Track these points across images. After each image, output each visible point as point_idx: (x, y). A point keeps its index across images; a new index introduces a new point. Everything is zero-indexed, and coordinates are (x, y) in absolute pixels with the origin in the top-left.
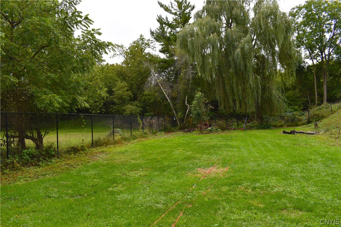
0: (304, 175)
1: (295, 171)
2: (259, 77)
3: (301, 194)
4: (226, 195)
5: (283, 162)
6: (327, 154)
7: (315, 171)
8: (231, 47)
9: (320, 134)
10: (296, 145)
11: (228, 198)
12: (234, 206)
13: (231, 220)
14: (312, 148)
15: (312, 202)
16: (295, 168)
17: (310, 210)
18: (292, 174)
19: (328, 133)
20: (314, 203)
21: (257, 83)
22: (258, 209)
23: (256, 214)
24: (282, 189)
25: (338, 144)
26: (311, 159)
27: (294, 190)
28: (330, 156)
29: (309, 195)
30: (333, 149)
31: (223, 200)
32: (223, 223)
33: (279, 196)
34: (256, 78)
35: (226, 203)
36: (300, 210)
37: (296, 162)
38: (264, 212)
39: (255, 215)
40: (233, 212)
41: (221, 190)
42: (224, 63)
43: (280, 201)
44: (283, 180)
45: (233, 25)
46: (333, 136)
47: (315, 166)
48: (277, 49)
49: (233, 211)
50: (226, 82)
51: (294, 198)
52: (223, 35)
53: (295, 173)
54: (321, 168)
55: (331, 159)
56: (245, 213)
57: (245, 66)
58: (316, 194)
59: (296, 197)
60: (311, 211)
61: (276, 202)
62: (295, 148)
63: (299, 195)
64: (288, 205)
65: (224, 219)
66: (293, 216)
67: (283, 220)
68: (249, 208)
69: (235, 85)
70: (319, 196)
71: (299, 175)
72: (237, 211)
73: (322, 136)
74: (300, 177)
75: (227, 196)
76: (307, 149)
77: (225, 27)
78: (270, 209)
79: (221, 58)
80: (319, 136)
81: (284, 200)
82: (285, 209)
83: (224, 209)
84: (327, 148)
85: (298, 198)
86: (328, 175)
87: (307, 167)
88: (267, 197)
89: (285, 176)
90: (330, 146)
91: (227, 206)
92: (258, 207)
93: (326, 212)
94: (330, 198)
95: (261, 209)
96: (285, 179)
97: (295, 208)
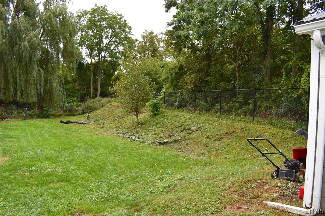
0: (69, 159)
1: (63, 156)
2: (42, 70)
3: (64, 172)
4: (7, 178)
5: (55, 150)
6: (89, 142)
7: (77, 155)
8: (17, 38)
9: (89, 124)
10: (69, 134)
11: (9, 181)
12: (15, 185)
13: (13, 194)
14: (80, 136)
15: (70, 176)
16: (64, 153)
17: (68, 181)
18: (61, 159)
19: (96, 123)
20: (72, 176)
21: (40, 76)
22: (33, 185)
23: (31, 188)
24: (52, 170)
25: (101, 133)
26: (77, 146)
27: (60, 170)
28: (91, 143)
29: (69, 172)
30: (95, 137)
31: (5, 183)
32: (7, 197)
33: (49, 175)
34: (39, 70)
35: (8, 184)
36: (62, 182)
37: (66, 149)
38: (37, 186)
39: (30, 189)
40: (14, 190)
41: (3, 176)
42: (7, 51)
43: (49, 178)
44: (53, 163)
45: (22, 14)
46: (99, 126)
47: (78, 151)
48: (61, 45)
49: (14, 188)
50: (9, 71)
51: (59, 175)
52: (10, 22)
53: (63, 157)
54: (82, 153)
55: (91, 146)
56: (23, 189)
57: (31, 58)
58: (73, 171)
59: (60, 174)
60: (69, 182)
61: (46, 179)
62: (68, 137)
63: (63, 173)
64: (54, 180)
65: (7, 194)
66: (56, 186)
67: (49, 189)
68: (26, 185)
69: (17, 75)
70: (75, 172)
71: (66, 159)
72: (17, 188)
73: (91, 126)
74: (66, 160)
75: (8, 179)
76: (76, 137)
77: (12, 15)
78: (41, 184)
79: (5, 46)
80: (89, 126)
81: (52, 177)
82: (52, 183)
83: (7, 188)
84: (92, 136)
85: (62, 175)
86: (85, 158)
87: (73, 152)
88: (40, 176)
89: (55, 160)
90: (95, 134)
91: (9, 186)
92: (33, 183)
93: (78, 181)
94: (82, 172)
95: (35, 185)
96: (54, 163)
97: (59, 181)
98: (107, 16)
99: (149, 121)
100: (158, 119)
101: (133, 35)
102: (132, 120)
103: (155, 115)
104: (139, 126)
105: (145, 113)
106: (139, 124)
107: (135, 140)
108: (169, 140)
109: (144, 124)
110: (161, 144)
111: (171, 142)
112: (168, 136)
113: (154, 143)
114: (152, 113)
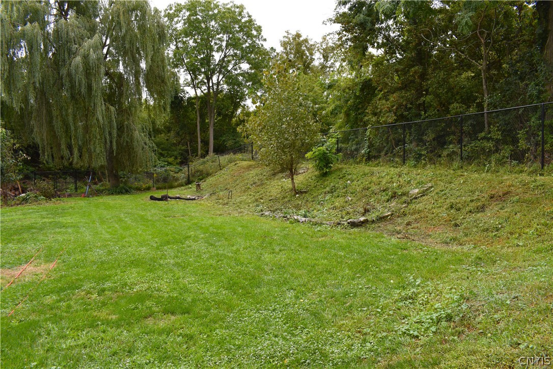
0: (179, 261)
1: (165, 255)
2: (112, 109)
3: (174, 289)
4: (52, 309)
5: (149, 244)
6: (211, 228)
7: (194, 253)
8: (64, 52)
9: (203, 200)
10: (169, 217)
11: (56, 315)
12: (67, 325)
13: (63, 350)
14: (191, 220)
15: (189, 299)
16: (166, 251)
17: (186, 311)
18: (162, 262)
19: (214, 197)
20: (193, 300)
21: (110, 118)
22: (107, 323)
23: (104, 332)
24: (146, 286)
25: (227, 212)
26: (190, 237)
27: (164, 286)
28: (215, 230)
29: (185, 290)
30: (220, 219)
31: (46, 320)
32: (47, 359)
33: (142, 297)
34: (108, 109)
35: (53, 323)
36: (173, 313)
37: (168, 243)
38: (118, 327)
39: (102, 335)
40: (64, 337)
41: (42, 303)
42: (51, 78)
43: (143, 305)
44: (147, 272)
45: (71, 14)
46: (221, 201)
47: (195, 246)
49: (64, 334)
50: (55, 113)
51: (163, 297)
52: (51, 28)
53: (166, 259)
54: (203, 248)
55: (217, 234)
56: (86, 333)
57: (90, 87)
58: (194, 287)
59: (166, 295)
60: (188, 313)
61: (136, 308)
62: (168, 221)
63: (171, 292)
64: (154, 309)
65: (48, 350)
66: (162, 324)
67: (147, 334)
68: (93, 325)
69: (71, 119)
70: (199, 289)
71: (172, 261)
72: (71, 332)
73: (206, 202)
74: (173, 265)
75: (54, 311)
76: (184, 221)
77: (55, 15)
78: (127, 320)
79: (47, 69)
80: (202, 202)
81: (148, 303)
82: (150, 316)
83: (49, 334)
84: (212, 218)
85: (170, 296)
86: (211, 257)
87: (184, 248)
88: (123, 302)
89: (150, 266)
90: (216, 215)
91: (53, 328)
92: (107, 320)
93: (208, 310)
94: (213, 289)
95: (113, 323)
96: (150, 271)
97: (166, 312)
98: (216, 11)
99: (315, 187)
100: (331, 182)
101: (265, 40)
102: (282, 187)
103: (325, 175)
104: (297, 195)
105: (302, 173)
106: (297, 192)
107: (299, 222)
108: (369, 218)
109: (306, 192)
110: (353, 225)
111: (373, 222)
112: (362, 210)
113: (339, 224)
114: (317, 173)
